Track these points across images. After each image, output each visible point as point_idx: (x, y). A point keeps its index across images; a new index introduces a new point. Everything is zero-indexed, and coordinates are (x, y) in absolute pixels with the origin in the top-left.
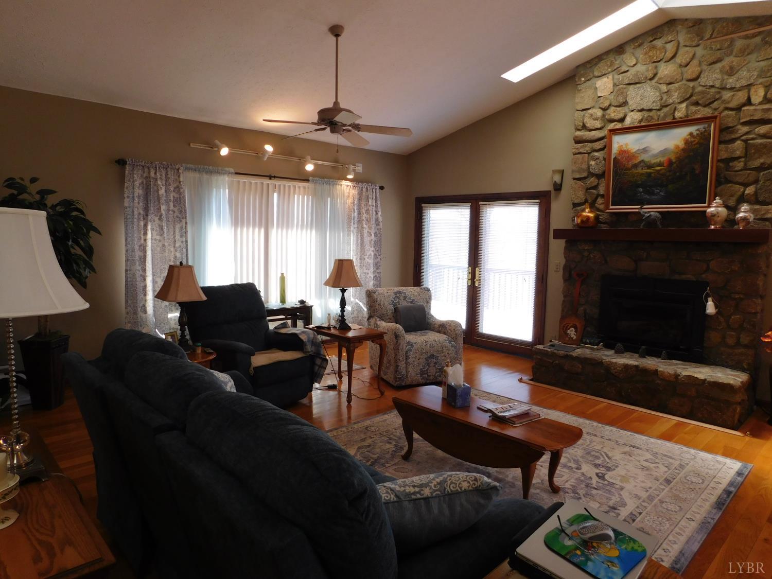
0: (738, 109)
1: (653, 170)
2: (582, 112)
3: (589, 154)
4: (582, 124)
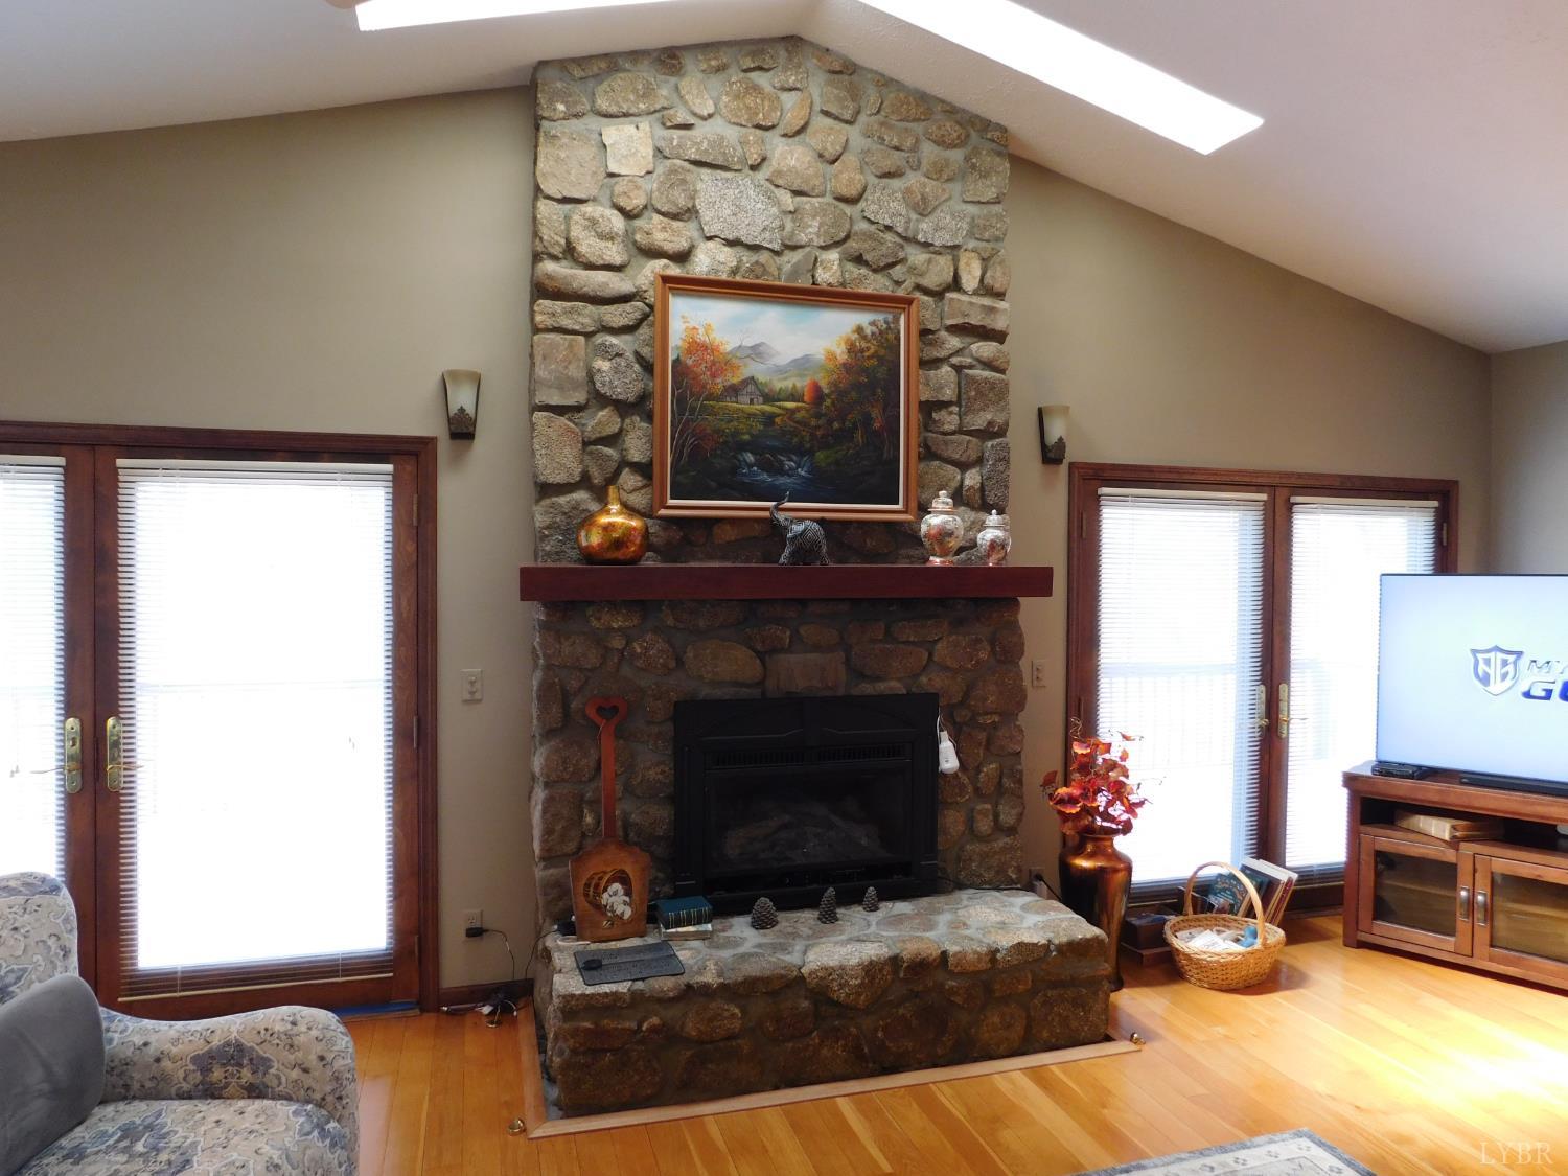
0: (938, 294)
1: (779, 407)
2: (560, 206)
3: (588, 335)
4: (563, 242)
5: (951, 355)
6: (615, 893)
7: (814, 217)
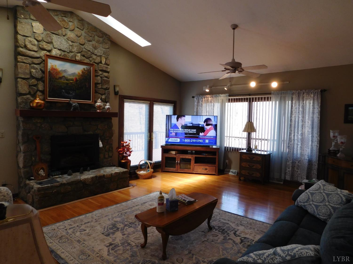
0: (98, 64)
1: (69, 82)
2: (23, 37)
3: (30, 64)
4: (24, 44)
5: (100, 75)
6: (42, 171)
7: (76, 47)
